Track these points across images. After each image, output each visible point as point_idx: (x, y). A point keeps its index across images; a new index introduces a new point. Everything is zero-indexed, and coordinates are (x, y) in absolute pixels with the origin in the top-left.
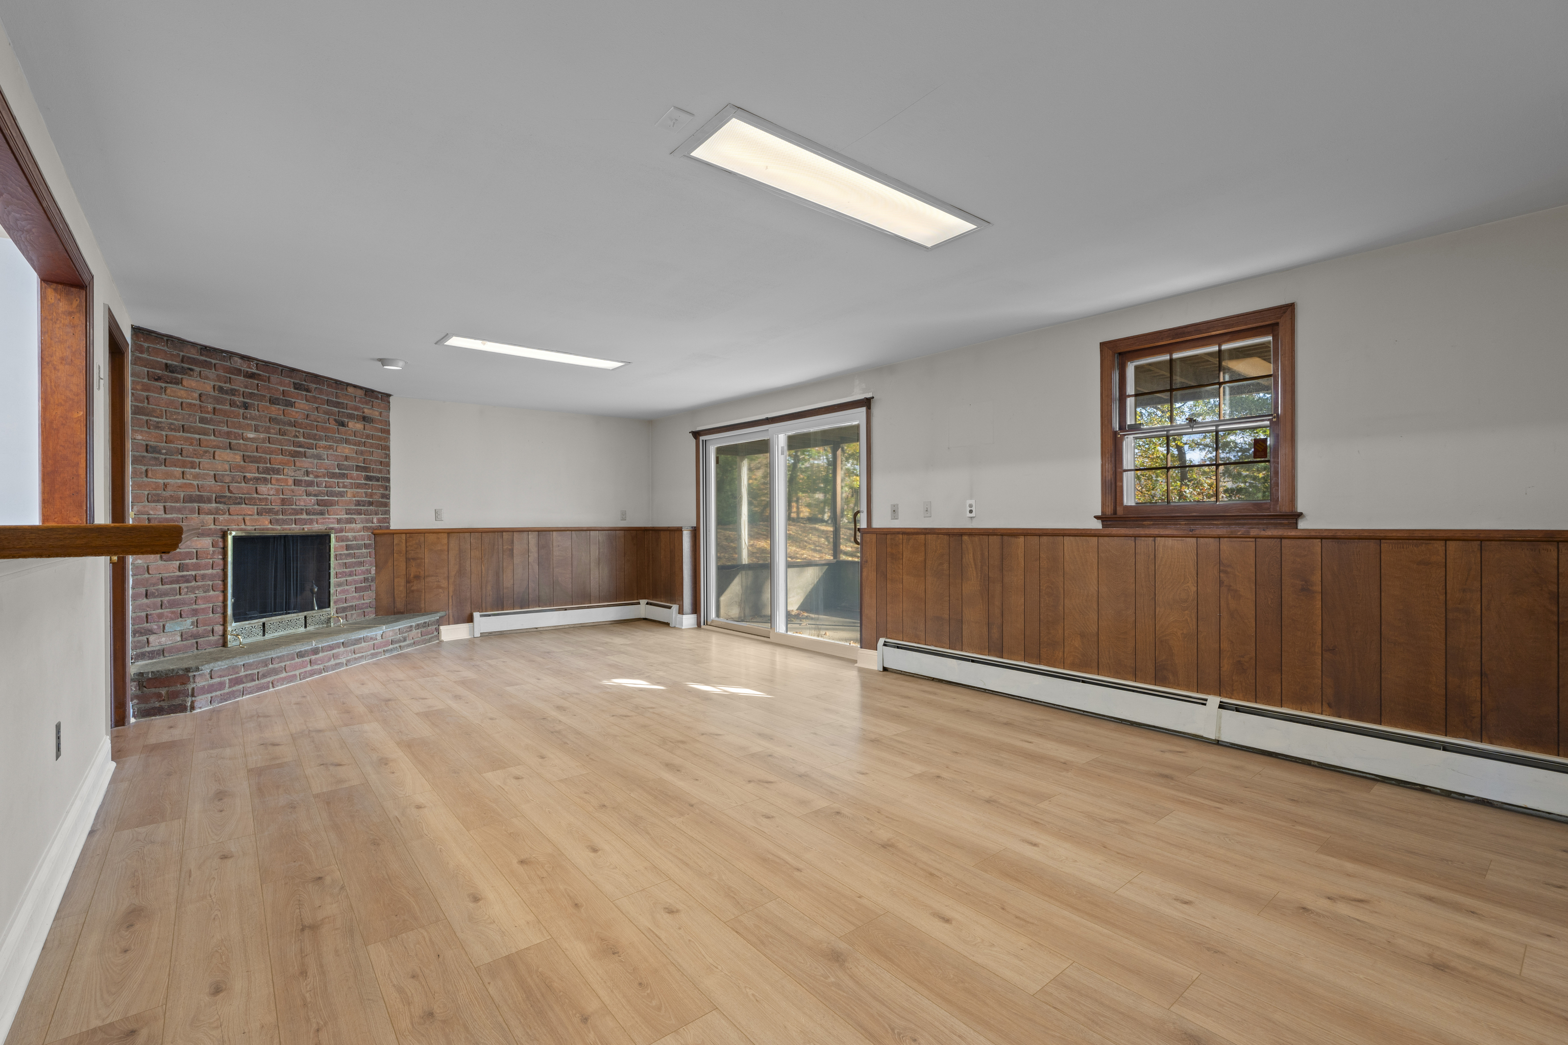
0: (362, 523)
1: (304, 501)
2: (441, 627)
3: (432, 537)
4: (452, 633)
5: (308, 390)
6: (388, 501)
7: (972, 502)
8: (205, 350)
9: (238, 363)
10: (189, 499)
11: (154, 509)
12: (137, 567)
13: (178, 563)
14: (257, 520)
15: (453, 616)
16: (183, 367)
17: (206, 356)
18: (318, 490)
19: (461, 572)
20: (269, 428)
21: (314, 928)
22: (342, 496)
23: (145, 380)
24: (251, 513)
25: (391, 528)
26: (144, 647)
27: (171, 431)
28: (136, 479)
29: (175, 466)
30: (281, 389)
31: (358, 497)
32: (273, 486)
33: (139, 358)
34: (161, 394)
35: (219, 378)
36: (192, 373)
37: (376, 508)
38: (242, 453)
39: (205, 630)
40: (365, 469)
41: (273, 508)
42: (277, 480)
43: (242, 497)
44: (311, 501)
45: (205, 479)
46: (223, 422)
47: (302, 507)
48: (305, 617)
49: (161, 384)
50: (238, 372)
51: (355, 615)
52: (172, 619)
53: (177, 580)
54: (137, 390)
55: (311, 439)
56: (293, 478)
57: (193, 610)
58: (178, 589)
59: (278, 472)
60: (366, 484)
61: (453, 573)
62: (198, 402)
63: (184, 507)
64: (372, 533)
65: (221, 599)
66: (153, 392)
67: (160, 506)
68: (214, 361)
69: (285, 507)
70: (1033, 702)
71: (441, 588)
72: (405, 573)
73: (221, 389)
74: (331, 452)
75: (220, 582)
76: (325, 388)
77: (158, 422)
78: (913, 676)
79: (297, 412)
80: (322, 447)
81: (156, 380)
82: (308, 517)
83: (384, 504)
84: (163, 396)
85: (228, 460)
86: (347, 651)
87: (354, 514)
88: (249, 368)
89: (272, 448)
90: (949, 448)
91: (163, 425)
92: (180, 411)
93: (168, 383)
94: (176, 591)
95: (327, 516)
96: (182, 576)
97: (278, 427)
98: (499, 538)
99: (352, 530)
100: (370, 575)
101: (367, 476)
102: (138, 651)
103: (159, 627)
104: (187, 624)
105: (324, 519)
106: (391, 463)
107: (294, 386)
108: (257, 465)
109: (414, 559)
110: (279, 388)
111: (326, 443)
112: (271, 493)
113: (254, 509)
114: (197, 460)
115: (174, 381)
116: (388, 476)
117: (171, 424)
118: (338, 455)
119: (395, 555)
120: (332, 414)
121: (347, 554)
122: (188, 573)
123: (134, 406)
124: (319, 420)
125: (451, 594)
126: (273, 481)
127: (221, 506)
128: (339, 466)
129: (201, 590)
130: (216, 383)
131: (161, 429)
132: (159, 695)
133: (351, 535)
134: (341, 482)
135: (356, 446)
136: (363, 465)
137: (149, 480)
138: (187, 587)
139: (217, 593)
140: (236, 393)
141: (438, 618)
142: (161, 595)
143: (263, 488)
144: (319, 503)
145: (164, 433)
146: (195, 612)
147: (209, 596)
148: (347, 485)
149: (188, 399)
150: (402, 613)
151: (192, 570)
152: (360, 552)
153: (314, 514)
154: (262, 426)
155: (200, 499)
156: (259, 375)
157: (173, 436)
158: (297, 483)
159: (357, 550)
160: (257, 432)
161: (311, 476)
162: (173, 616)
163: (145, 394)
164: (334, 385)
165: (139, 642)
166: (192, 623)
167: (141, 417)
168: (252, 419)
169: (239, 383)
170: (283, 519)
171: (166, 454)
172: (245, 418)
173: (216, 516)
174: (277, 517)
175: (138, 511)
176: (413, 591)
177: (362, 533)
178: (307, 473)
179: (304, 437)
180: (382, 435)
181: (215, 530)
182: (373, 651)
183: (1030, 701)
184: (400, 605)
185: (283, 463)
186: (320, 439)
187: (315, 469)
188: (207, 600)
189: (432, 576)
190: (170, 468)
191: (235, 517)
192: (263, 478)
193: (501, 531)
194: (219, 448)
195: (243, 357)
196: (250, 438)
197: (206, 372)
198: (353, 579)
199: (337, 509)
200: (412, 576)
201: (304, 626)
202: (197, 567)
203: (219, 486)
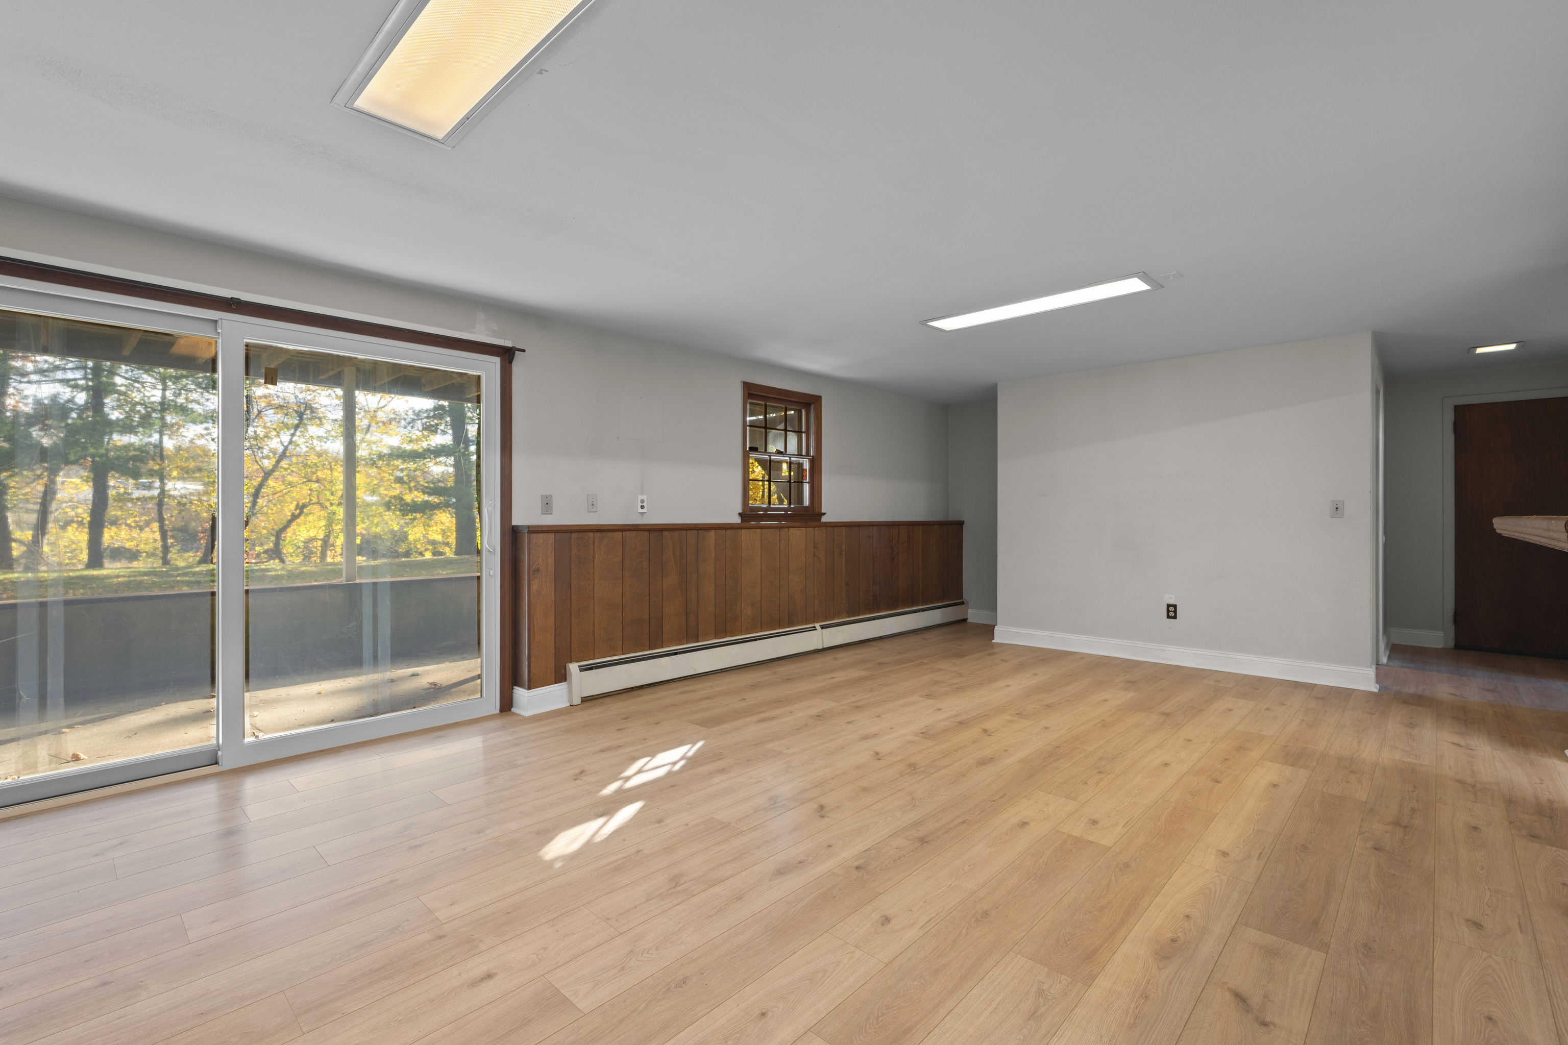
7: (644, 497)
21: (1397, 824)
70: (723, 670)
78: (609, 695)
90: (618, 438)
183: (720, 671)
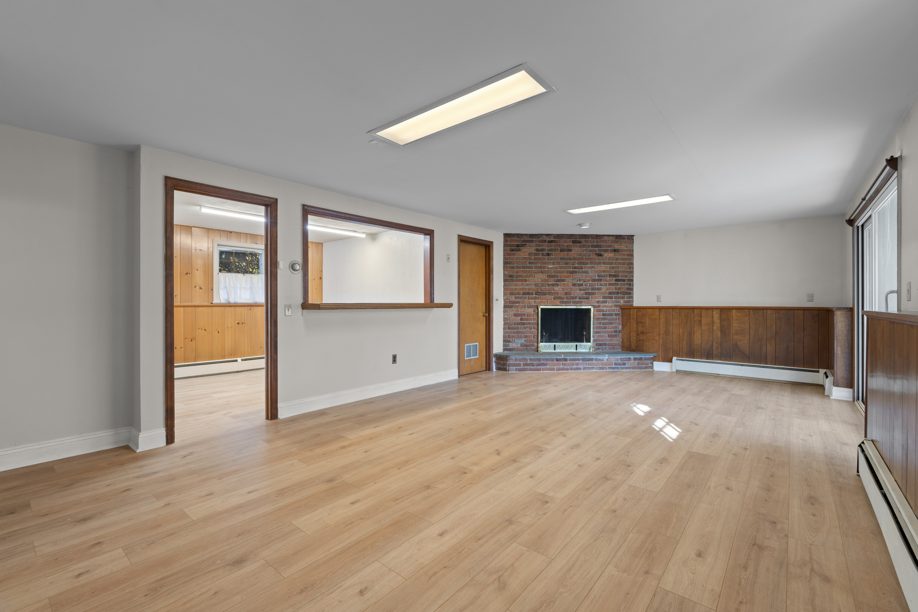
0: (613, 303)
1: (577, 293)
2: (654, 362)
3: (650, 311)
4: (660, 366)
5: (580, 242)
6: (632, 291)
8: (531, 236)
9: (545, 238)
10: (524, 294)
11: (511, 298)
12: (505, 318)
13: (520, 317)
14: (553, 301)
15: (662, 357)
16: (522, 244)
17: (531, 238)
18: (585, 288)
19: (667, 332)
20: (559, 262)
22: (600, 290)
23: (509, 252)
24: (550, 299)
25: (634, 306)
26: (507, 347)
27: (518, 269)
28: (505, 287)
29: (519, 282)
30: (566, 244)
31: (610, 290)
32: (561, 287)
33: (506, 244)
34: (514, 256)
35: (536, 246)
36: (525, 246)
37: (623, 295)
38: (547, 274)
39: (530, 344)
40: (615, 276)
41: (561, 297)
42: (563, 284)
43: (546, 292)
44: (581, 293)
45: (531, 286)
46: (538, 263)
47: (576, 296)
48: (576, 345)
49: (514, 252)
50: (545, 241)
51: (608, 348)
52: (517, 338)
53: (519, 324)
54: (506, 256)
55: (581, 264)
56: (572, 283)
57: (525, 336)
58: (520, 327)
59: (564, 281)
60: (615, 283)
61: (662, 332)
62: (528, 256)
63: (522, 297)
64: (620, 308)
65: (537, 333)
66: (511, 255)
67: (513, 296)
68: (534, 239)
69: (567, 296)
71: (655, 340)
72: (636, 330)
73: (537, 250)
74: (593, 269)
75: (536, 326)
76: (590, 239)
77: (513, 266)
79: (574, 253)
80: (588, 268)
81: (512, 251)
82: (580, 300)
83: (629, 292)
84: (515, 256)
85: (540, 277)
86: (583, 363)
87: (608, 298)
88: (550, 239)
89: (561, 270)
91: (515, 267)
92: (521, 261)
93: (516, 251)
94: (519, 328)
95: (591, 300)
96: (521, 323)
97: (564, 261)
98: (692, 312)
99: (607, 306)
100: (618, 329)
101: (616, 279)
102: (505, 348)
103: (513, 340)
104: (523, 341)
105: (588, 301)
106: (634, 271)
107: (572, 242)
108: (553, 279)
109: (640, 323)
110: (565, 244)
111: (591, 265)
112: (560, 290)
113: (552, 297)
114: (528, 279)
115: (519, 250)
116: (632, 278)
117: (518, 266)
118: (598, 270)
119: (631, 320)
120: (594, 252)
121: (603, 318)
122: (524, 322)
123: (505, 261)
124: (586, 255)
125: (661, 344)
126: (561, 285)
127: (537, 296)
128: (598, 276)
129: (528, 328)
130: (535, 248)
131: (514, 268)
132: (501, 363)
133: (605, 309)
134: (599, 283)
135: (609, 265)
136: (614, 274)
137: (510, 287)
138: (523, 327)
139: (535, 330)
140: (544, 250)
141: (653, 356)
142: (513, 329)
143: (556, 288)
144: (586, 294)
145: (515, 270)
146: (526, 337)
147: (532, 331)
148: (603, 285)
149: (524, 256)
150: (634, 351)
151: (525, 321)
152: (611, 318)
153: (583, 299)
154: (556, 262)
155: (528, 294)
156: (555, 241)
157: (518, 270)
158: (574, 285)
159: (610, 316)
160: (554, 265)
161: (581, 281)
162: (517, 337)
163: (509, 257)
164: (595, 237)
165: (506, 344)
166: (525, 341)
167: (507, 265)
168: (551, 259)
169: (545, 246)
170: (566, 301)
171: (516, 277)
172: (548, 260)
173: (535, 300)
174: (563, 300)
175: (506, 298)
176: (640, 340)
177: (613, 308)
178: (580, 280)
179: (578, 264)
180: (628, 257)
181: (534, 305)
182: (601, 366)
184: (633, 347)
185: (567, 277)
186: (587, 264)
187: (584, 278)
188: (531, 332)
189: (650, 333)
190: (517, 283)
191: (543, 300)
192: (556, 284)
193: (693, 309)
194: (537, 273)
195: (547, 235)
196: (550, 268)
197: (531, 244)
198: (607, 331)
199: (596, 296)
200: (639, 332)
201: (575, 349)
202: (527, 319)
203: (536, 288)
